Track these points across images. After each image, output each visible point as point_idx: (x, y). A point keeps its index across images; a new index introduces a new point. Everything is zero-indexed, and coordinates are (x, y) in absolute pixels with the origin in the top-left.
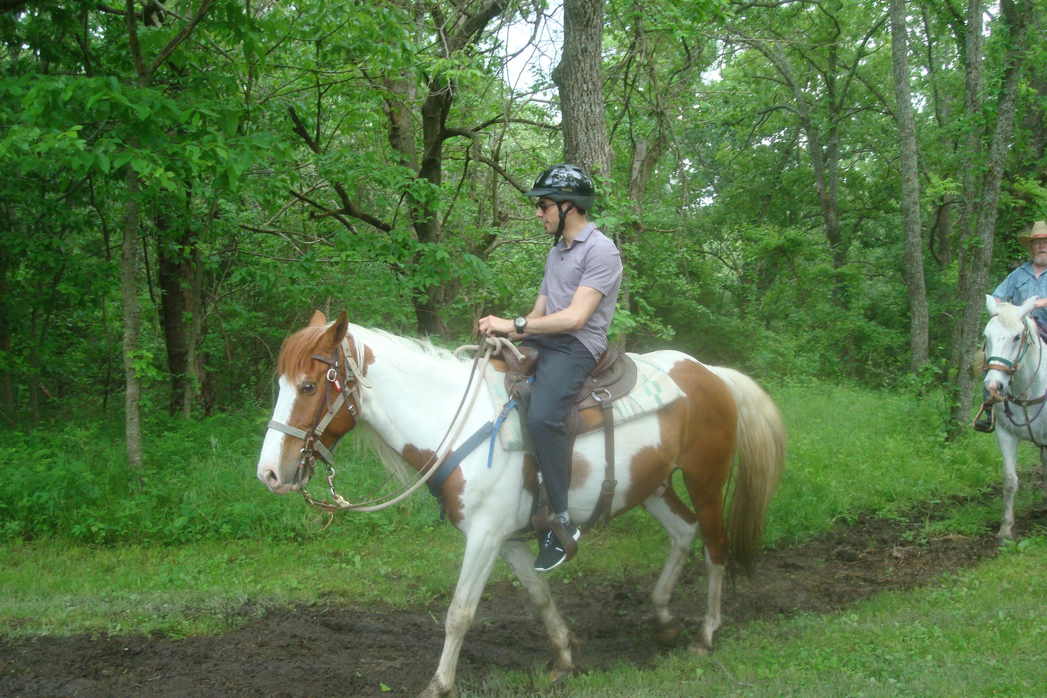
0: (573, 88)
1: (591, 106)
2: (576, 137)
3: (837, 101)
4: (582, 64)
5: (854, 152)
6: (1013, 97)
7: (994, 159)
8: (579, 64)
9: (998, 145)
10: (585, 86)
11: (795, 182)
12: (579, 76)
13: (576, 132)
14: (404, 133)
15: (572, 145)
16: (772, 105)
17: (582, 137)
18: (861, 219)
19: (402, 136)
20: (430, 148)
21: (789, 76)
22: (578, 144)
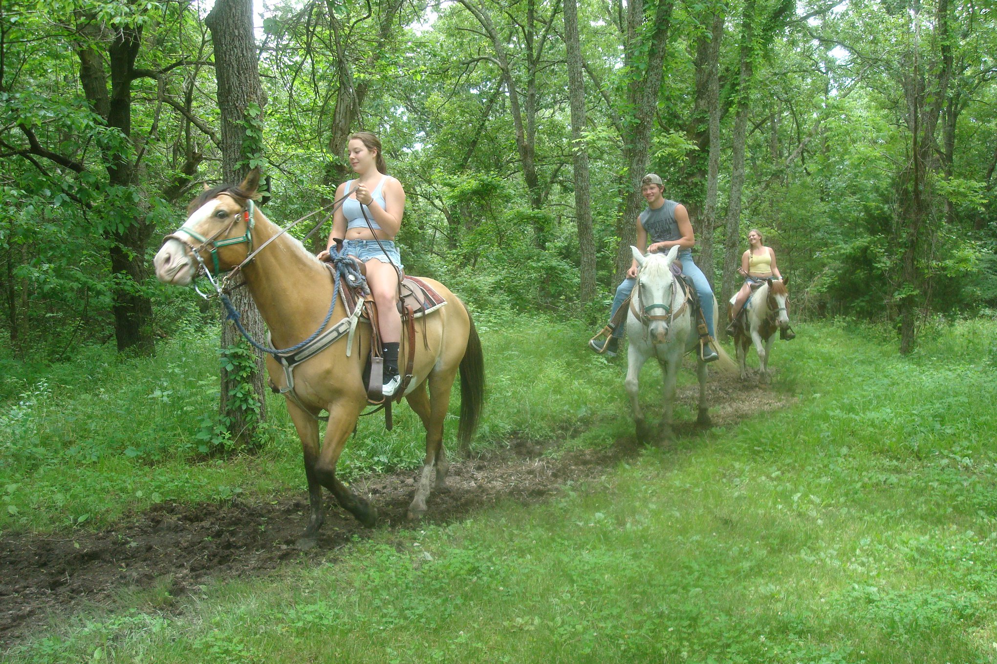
0: (225, 33)
1: (242, 51)
2: (228, 80)
3: (535, 54)
4: (234, 10)
5: (555, 102)
6: (662, 54)
7: (645, 111)
8: (231, 9)
9: (648, 98)
10: (236, 32)
11: (498, 129)
12: (231, 21)
13: (228, 76)
14: (96, 73)
15: (225, 88)
16: (476, 57)
17: (234, 80)
18: (562, 165)
19: (94, 76)
20: (118, 89)
21: (490, 29)
22: (230, 87)
